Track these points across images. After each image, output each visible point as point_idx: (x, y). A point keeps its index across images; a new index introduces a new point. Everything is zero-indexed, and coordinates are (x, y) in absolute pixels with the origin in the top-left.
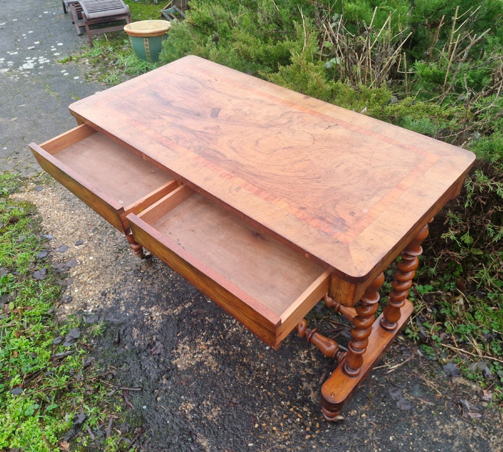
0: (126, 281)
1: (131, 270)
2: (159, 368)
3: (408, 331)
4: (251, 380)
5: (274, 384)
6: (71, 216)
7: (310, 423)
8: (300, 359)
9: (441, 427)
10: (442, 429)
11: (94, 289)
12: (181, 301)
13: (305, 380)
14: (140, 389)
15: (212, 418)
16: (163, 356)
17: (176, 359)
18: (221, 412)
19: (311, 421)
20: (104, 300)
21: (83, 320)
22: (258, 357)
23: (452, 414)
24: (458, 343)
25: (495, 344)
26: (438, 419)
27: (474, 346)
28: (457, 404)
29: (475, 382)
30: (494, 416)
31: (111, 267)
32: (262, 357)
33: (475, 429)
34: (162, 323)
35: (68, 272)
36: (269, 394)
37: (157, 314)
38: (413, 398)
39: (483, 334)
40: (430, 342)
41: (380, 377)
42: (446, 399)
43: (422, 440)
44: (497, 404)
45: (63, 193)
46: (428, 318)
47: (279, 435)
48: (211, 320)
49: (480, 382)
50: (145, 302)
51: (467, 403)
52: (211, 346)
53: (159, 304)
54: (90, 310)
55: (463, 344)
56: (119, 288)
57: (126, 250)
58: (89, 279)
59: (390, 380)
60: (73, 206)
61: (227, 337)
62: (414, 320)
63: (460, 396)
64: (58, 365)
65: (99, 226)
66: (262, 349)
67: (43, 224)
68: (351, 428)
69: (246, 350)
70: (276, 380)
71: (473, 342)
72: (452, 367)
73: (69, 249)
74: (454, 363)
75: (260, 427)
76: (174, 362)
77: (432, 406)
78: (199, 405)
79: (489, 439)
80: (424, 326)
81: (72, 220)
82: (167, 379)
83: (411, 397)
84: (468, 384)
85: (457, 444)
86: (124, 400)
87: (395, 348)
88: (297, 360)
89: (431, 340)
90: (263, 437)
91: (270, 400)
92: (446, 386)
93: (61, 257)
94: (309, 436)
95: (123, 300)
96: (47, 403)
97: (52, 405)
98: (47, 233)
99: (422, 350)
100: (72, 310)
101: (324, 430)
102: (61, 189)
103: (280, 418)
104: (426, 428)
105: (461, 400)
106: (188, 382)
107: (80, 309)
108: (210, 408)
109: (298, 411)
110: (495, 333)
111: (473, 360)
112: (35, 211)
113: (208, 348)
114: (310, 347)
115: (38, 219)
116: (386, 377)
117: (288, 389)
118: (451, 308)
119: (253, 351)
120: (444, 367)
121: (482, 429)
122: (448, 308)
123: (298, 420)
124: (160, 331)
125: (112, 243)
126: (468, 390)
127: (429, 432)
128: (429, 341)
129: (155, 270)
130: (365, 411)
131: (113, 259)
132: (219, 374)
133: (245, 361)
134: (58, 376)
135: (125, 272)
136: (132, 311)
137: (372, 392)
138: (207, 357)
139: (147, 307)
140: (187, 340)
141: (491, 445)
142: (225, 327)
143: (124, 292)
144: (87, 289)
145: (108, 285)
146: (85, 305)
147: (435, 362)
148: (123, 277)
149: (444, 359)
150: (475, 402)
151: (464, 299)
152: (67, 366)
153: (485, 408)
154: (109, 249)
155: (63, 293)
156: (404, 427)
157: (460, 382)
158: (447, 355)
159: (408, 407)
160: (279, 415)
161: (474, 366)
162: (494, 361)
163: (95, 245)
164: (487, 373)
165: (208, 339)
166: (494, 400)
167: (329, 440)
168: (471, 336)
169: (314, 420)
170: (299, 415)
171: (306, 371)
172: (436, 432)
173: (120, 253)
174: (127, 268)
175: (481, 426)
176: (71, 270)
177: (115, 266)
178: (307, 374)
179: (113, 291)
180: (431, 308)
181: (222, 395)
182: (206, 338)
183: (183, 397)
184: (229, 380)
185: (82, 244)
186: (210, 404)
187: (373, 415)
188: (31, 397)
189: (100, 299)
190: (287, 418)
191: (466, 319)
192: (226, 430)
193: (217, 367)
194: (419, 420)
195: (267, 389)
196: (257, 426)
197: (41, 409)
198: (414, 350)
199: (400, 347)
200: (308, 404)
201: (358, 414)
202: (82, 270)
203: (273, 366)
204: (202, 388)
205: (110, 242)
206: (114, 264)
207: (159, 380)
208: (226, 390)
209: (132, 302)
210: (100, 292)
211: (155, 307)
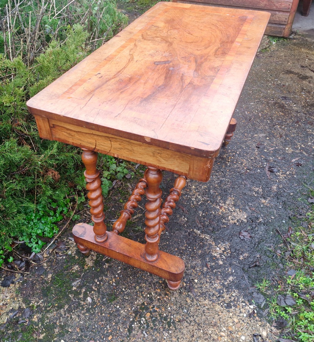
1: (189, 296)
2: (256, 227)
12: (196, 237)
14: (277, 230)
16: (246, 229)
17: (242, 221)
20: (234, 301)
31: (196, 320)
34: (223, 242)
37: (218, 250)
48: (201, 212)
50: (214, 264)
53: (210, 252)
54: (252, 307)
56: (214, 295)
58: (222, 334)
61: (208, 199)
69: (210, 187)
76: (246, 220)
78: (259, 197)
95: (223, 283)
100: (263, 326)
107: (257, 318)
113: (222, 206)
124: (230, 240)
131: (186, 324)
132: (234, 195)
135: (195, 300)
136: (228, 270)
138: (229, 205)
139: (218, 259)
140: (225, 220)
142: (200, 203)
143: (216, 288)
144: (234, 327)
145: (218, 308)
146: (251, 315)
148: (201, 299)
165: (215, 209)
173: (173, 323)
174: (189, 301)
179: (220, 299)
183: (262, 206)
184: (234, 188)
186: (255, 193)
189: (235, 306)
192: (260, 182)
193: (231, 197)
206: (192, 319)
209: (221, 275)
210: (229, 312)
211: (213, 254)
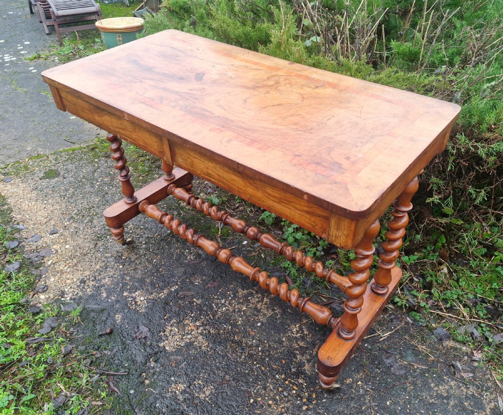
0: (107, 268)
1: (112, 256)
2: (146, 351)
3: (397, 299)
4: (243, 357)
5: (267, 359)
6: (44, 206)
7: (306, 394)
8: (292, 333)
9: (436, 389)
10: (437, 390)
11: (72, 277)
12: (167, 284)
13: (298, 352)
14: (126, 373)
15: (205, 397)
16: (149, 339)
17: (164, 341)
18: (213, 391)
19: (307, 392)
20: (84, 288)
21: (61, 308)
22: (249, 334)
23: (446, 376)
24: (446, 308)
25: (481, 307)
26: (433, 381)
27: (461, 311)
28: (450, 366)
29: (465, 344)
30: (485, 374)
31: (89, 255)
32: (253, 333)
33: (469, 388)
34: (148, 306)
35: (42, 261)
36: (263, 368)
37: (141, 298)
38: (406, 363)
39: (469, 299)
40: (419, 309)
41: (373, 345)
42: (438, 362)
43: (419, 402)
44: (487, 363)
45: (34, 183)
46: (414, 287)
47: (276, 408)
48: (199, 302)
49: (470, 343)
51: (458, 364)
52: (200, 326)
53: (143, 289)
54: (68, 299)
55: (451, 309)
56: (100, 274)
57: (106, 237)
58: (66, 268)
59: (383, 347)
60: (46, 196)
61: (217, 317)
62: (402, 290)
63: (451, 358)
64: (35, 354)
65: (75, 214)
66: (253, 326)
67: (13, 214)
68: (348, 396)
69: (237, 328)
70: (269, 355)
71: (460, 307)
72: (441, 331)
73: (42, 239)
74: (443, 327)
75: (255, 401)
76: (161, 345)
77: (425, 369)
78: (191, 385)
79: (483, 396)
80: (412, 295)
81: (45, 209)
82: (155, 362)
83: (404, 362)
84: (459, 346)
85: (452, 403)
86: (109, 386)
87: (385, 316)
88: (290, 334)
89: (420, 307)
90: (259, 412)
91: (265, 374)
92: (438, 350)
93: (34, 247)
94: (306, 407)
95: (104, 286)
96: (23, 394)
97: (29, 396)
98: (18, 224)
99: (412, 317)
100: (47, 299)
101: (321, 400)
102: (32, 179)
103: (275, 392)
104: (421, 391)
105: (453, 362)
106: (178, 363)
107: (56, 298)
108: (202, 387)
109: (293, 384)
110: (480, 297)
111: (461, 323)
112: (4, 203)
113: (197, 329)
114: (302, 321)
115: (7, 210)
116: (378, 345)
117: (281, 362)
118: (436, 276)
119: (244, 329)
120: (434, 331)
121: (475, 387)
122: (434, 277)
123: (294, 392)
124: (146, 315)
125: (90, 231)
126: (459, 352)
127: (424, 394)
128: (417, 308)
129: (138, 256)
130: (361, 379)
131: (92, 246)
132: (210, 353)
133: (236, 338)
134: (34, 366)
135: (104, 259)
136: (114, 297)
137: (366, 360)
138: (196, 338)
139: (130, 293)
140: (175, 323)
141: (484, 401)
142: (215, 307)
143: (105, 278)
144: (65, 277)
145: (87, 273)
146: (63, 294)
147: (425, 328)
148: (103, 264)
149: (433, 325)
150: (466, 363)
151: (448, 268)
152: (44, 355)
153: (476, 368)
154: (86, 237)
155: (37, 283)
156: (400, 391)
157: (451, 345)
158: (436, 320)
159: (402, 372)
160: (274, 388)
161: (462, 330)
162: (481, 323)
163: (71, 233)
164: (475, 335)
165: (197, 319)
166: (484, 360)
167: (327, 410)
168: (458, 302)
169: (310, 391)
170: (295, 388)
171: (299, 344)
172: (431, 394)
173: (98, 240)
174: (107, 255)
175: (474, 385)
176: (46, 259)
177: (94, 254)
178: (300, 347)
179: (93, 278)
180: (417, 278)
181: (214, 373)
182: (194, 319)
183: (173, 378)
184: (221, 358)
185: (57, 233)
186: (202, 384)
187: (369, 382)
188: (4, 388)
189: (78, 286)
190: (283, 392)
191: (451, 286)
192: (220, 407)
193: (208, 346)
194: (414, 384)
195: (260, 364)
196: (252, 401)
197: (16, 400)
198: (403, 318)
199: (390, 316)
200: (303, 376)
201: (353, 383)
202: (57, 258)
203: (266, 341)
204: (193, 367)
205: (88, 230)
206: (92, 252)
207: (146, 364)
208: (218, 368)
209: (113, 288)
210: (78, 279)
211: (139, 291)
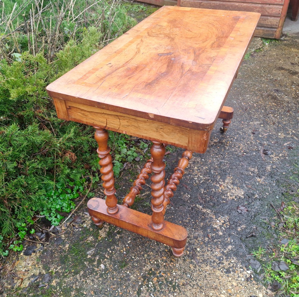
1: (192, 263)
2: (253, 202)
4: (225, 161)
12: (199, 212)
16: (244, 204)
17: (240, 197)
20: (233, 267)
31: (199, 283)
32: (210, 161)
48: (203, 190)
50: (214, 235)
53: (211, 224)
54: (249, 272)
56: (214, 261)
58: (223, 296)
61: (208, 178)
66: (206, 162)
69: (211, 168)
76: (243, 196)
82: (255, 195)
95: (223, 251)
100: (259, 289)
106: (248, 185)
107: (254, 282)
113: (221, 184)
119: (210, 165)
124: (229, 214)
131: (189, 287)
132: (233, 174)
135: (197, 266)
136: (227, 239)
138: (227, 183)
139: (218, 231)
140: (224, 196)
142: (202, 181)
143: (216, 255)
144: (233, 290)
145: (218, 273)
146: (248, 279)
148: (203, 265)
165: (215, 187)
174: (192, 267)
177: (196, 281)
179: (220, 265)
186: (251, 172)
189: (234, 272)
193: (229, 176)
204: (245, 178)
206: (195, 283)
207: (259, 198)
209: (221, 244)
210: (228, 276)
211: (213, 226)
